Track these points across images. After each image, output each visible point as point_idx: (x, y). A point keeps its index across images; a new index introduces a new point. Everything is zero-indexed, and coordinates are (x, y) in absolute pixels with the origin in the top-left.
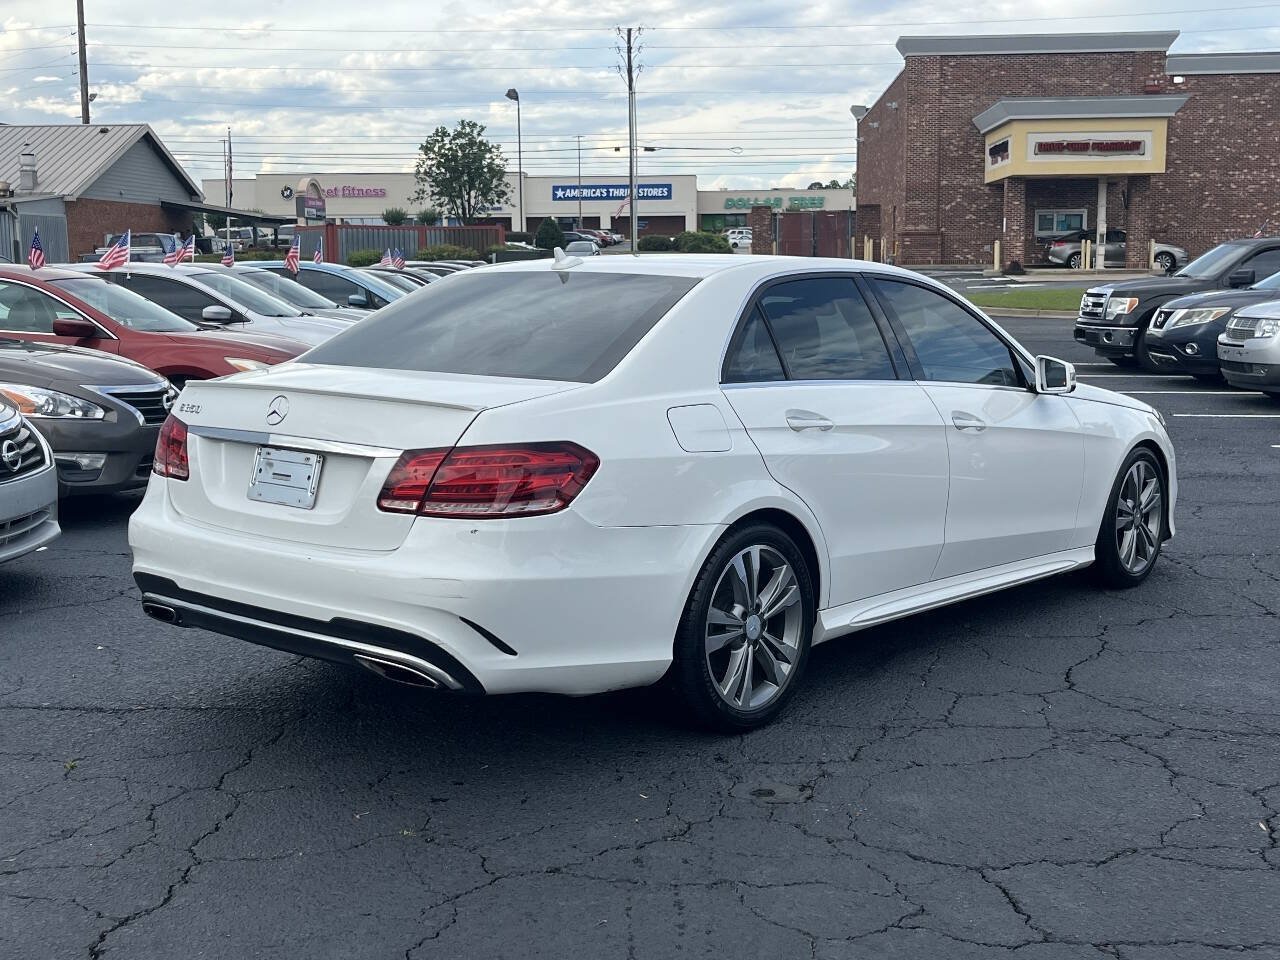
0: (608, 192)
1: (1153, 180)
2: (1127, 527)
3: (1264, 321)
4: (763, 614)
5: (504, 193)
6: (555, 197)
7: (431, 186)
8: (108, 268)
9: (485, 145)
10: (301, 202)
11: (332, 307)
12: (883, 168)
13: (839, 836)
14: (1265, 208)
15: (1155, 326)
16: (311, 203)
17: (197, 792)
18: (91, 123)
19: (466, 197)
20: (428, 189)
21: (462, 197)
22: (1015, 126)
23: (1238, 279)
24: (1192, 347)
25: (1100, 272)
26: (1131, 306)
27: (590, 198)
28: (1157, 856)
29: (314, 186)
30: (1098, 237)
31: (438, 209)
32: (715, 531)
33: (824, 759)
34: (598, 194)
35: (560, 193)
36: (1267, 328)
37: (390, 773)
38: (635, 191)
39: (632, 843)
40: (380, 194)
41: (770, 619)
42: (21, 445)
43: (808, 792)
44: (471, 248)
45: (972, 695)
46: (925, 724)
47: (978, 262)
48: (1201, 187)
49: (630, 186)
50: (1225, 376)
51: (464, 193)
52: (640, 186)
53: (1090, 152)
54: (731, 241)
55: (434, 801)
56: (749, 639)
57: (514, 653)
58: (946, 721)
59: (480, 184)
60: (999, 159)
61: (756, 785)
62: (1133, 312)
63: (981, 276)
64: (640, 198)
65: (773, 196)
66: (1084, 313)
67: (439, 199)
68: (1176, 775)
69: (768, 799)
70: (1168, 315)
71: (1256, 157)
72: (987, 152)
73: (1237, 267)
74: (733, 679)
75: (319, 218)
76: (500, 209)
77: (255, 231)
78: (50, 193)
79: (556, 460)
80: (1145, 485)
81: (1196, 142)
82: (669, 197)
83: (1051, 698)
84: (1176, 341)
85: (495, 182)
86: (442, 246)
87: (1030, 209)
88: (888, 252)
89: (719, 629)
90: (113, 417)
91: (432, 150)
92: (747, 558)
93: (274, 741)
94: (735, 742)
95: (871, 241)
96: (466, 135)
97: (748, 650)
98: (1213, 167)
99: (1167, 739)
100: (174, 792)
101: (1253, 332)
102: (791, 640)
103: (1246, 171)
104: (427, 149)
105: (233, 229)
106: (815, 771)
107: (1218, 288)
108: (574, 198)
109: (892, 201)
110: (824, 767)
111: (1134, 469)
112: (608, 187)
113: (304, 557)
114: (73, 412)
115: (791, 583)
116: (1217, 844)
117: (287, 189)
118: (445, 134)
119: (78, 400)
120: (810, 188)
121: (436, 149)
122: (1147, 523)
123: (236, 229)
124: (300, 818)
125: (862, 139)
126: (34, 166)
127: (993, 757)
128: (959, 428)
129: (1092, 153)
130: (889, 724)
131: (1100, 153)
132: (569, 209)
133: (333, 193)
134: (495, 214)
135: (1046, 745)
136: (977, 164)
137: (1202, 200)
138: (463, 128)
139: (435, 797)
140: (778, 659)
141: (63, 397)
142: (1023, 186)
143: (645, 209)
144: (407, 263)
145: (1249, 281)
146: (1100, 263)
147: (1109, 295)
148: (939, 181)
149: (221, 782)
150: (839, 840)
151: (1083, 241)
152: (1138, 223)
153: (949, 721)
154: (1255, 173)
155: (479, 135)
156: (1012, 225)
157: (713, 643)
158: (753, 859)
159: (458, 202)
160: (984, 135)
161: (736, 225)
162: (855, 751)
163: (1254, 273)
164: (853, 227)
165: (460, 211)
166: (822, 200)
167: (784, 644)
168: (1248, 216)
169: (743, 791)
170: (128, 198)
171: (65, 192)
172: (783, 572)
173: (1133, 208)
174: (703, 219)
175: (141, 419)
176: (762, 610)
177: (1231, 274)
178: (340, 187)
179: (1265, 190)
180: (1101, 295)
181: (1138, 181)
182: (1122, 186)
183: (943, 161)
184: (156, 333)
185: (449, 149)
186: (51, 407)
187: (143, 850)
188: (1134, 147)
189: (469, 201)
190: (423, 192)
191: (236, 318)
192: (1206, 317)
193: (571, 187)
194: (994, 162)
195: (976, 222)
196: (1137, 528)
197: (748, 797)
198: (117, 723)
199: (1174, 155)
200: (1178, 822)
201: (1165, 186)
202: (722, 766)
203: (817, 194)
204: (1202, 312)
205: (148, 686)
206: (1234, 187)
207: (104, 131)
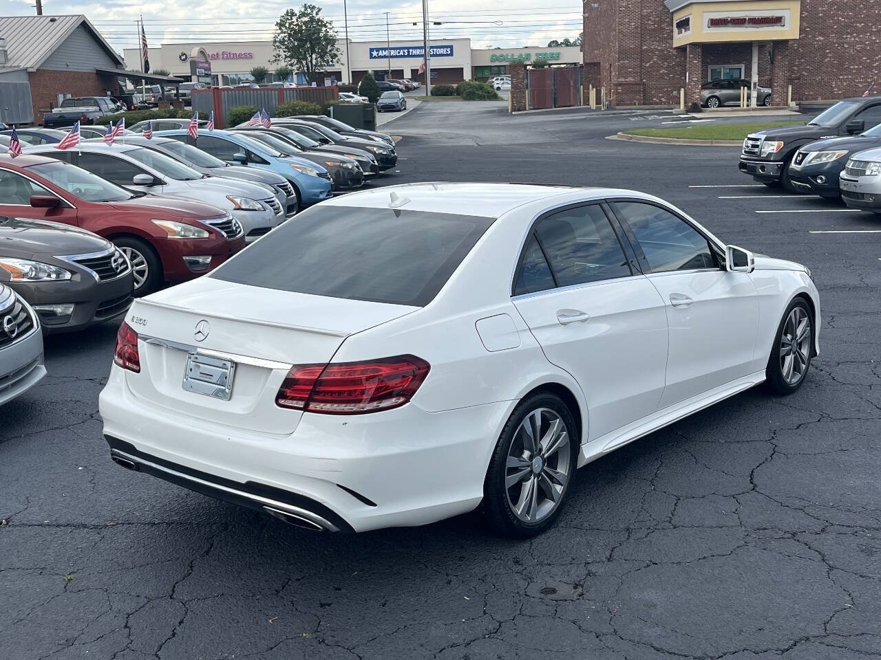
0: (409, 52)
1: (790, 43)
2: (788, 354)
3: (872, 164)
4: (544, 455)
5: (336, 56)
6: (371, 56)
7: (284, 52)
8: (65, 148)
9: (322, 22)
10: (194, 65)
11: (223, 166)
12: (602, 36)
13: (604, 631)
14: (868, 61)
15: (796, 163)
16: (201, 65)
17: (157, 601)
18: (43, 14)
19: (309, 59)
20: (283, 54)
21: (306, 59)
22: (695, 9)
23: (852, 128)
24: (821, 179)
25: (754, 110)
26: (778, 147)
27: (396, 57)
28: (822, 643)
29: (202, 52)
30: (752, 84)
31: (290, 68)
32: (511, 405)
33: (590, 560)
34: (402, 53)
35: (375, 54)
36: (875, 169)
37: (289, 580)
38: (427, 50)
39: (462, 642)
40: (249, 56)
41: (549, 457)
42: (16, 317)
43: (580, 590)
44: (315, 103)
45: (687, 498)
46: (657, 525)
47: (669, 103)
48: (823, 47)
49: (424, 48)
50: (845, 201)
51: (308, 56)
52: (431, 47)
53: (747, 25)
54: (496, 86)
55: (322, 605)
56: (535, 474)
57: (375, 505)
58: (670, 522)
59: (318, 49)
60: (683, 30)
61: (543, 584)
62: (780, 152)
63: (671, 114)
64: (431, 56)
65: (524, 53)
66: (745, 152)
67: (290, 61)
68: (831, 568)
69: (554, 596)
70: (805, 155)
71: (862, 24)
72: (675, 25)
73: (852, 118)
74: (524, 503)
75: (207, 75)
76: (334, 65)
77: (162, 88)
78: (18, 66)
79: (400, 369)
80: (800, 322)
81: (820, 15)
82: (451, 54)
83: (741, 499)
84: (810, 174)
85: (329, 48)
86: (295, 103)
87: (705, 64)
88: (606, 96)
89: (514, 470)
90: (77, 278)
91: (284, 26)
92: (532, 419)
93: (207, 553)
94: (526, 545)
95: (595, 89)
96: (308, 15)
97: (534, 481)
98: (832, 32)
99: (823, 535)
100: (143, 600)
101: (865, 171)
102: (562, 470)
103: (855, 35)
104: (281, 25)
105: (146, 87)
106: (582, 571)
107: (839, 135)
108: (385, 57)
109: (609, 59)
110: (590, 567)
111: (792, 313)
112: (408, 48)
113: (226, 437)
114: (49, 275)
115: (563, 430)
116: (864, 631)
117: (183, 54)
118: (293, 14)
119: (51, 267)
120: (550, 46)
121: (287, 25)
122: (800, 349)
123: (149, 86)
124: (231, 623)
125: (587, 15)
126: (5, 47)
127: (705, 555)
128: (674, 306)
129: (747, 26)
130: (631, 527)
131: (754, 26)
132: (382, 65)
133: (216, 57)
134: (329, 69)
135: (742, 543)
136: (668, 34)
137: (825, 56)
138: (306, 9)
139: (323, 602)
140: (553, 482)
141: (42, 266)
142: (700, 50)
143: (435, 63)
144: (273, 120)
145: (860, 128)
146: (754, 102)
147: (763, 139)
148: (641, 46)
149: (173, 591)
150: (604, 634)
151: (742, 87)
152: (780, 74)
153: (673, 521)
154: (861, 36)
155: (317, 14)
156: (692, 77)
157: (511, 480)
158: (545, 653)
159: (304, 62)
160: (673, 13)
161: (499, 74)
162: (609, 551)
163: (864, 122)
164: (581, 78)
165: (305, 68)
166: (558, 56)
167: (558, 473)
168: (856, 67)
169: (534, 590)
170: (72, 68)
171: (28, 65)
172: (557, 424)
173: (776, 63)
174: (476, 69)
175: (97, 277)
176: (543, 452)
177: (848, 123)
178: (220, 53)
179: (868, 48)
180: (757, 140)
181: (780, 45)
182: (769, 48)
183: (643, 32)
184: (101, 203)
185: (296, 25)
186: (34, 273)
187: (124, 655)
188: (777, 21)
189: (311, 61)
190: (279, 56)
191: (157, 182)
192: (830, 158)
193: (382, 49)
194: (680, 32)
195: (667, 75)
196: (794, 353)
197: (539, 595)
198: (97, 538)
199: (805, 24)
200: (836, 612)
201: (798, 47)
202: (519, 568)
203: (555, 50)
204: (828, 154)
205: (117, 502)
206: (847, 46)
207: (53, 20)
